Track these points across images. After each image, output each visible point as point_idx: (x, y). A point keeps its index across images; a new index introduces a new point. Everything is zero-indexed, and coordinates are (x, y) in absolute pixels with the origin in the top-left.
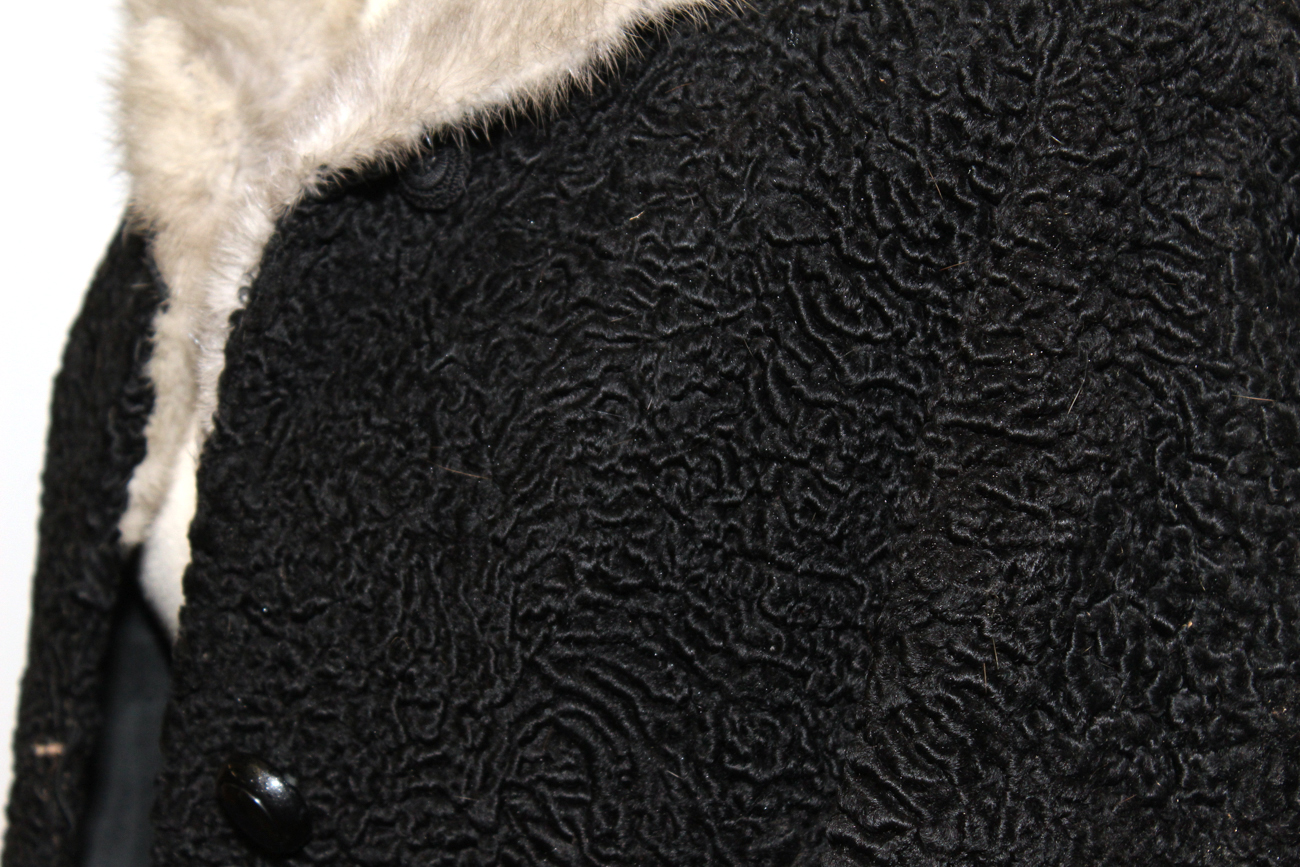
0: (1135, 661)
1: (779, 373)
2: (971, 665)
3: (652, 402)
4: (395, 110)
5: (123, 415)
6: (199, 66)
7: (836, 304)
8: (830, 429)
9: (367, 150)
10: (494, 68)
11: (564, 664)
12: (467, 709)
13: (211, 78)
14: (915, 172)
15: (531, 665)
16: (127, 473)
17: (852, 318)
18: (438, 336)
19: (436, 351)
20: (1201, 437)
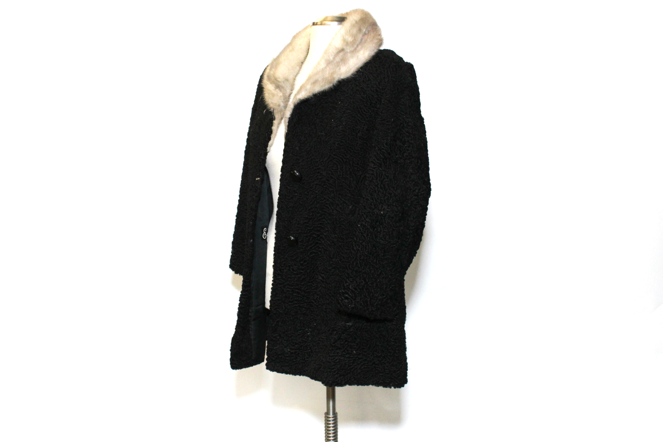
0: (400, 150)
1: (358, 120)
2: (383, 149)
3: (344, 124)
4: (310, 92)
5: (268, 134)
6: (277, 90)
7: (364, 111)
8: (364, 125)
9: (306, 97)
10: (322, 86)
11: (334, 155)
12: (322, 161)
13: (279, 91)
14: (373, 96)
15: (330, 155)
16: (268, 142)
17: (366, 112)
18: (316, 119)
19: (315, 120)
20: (405, 125)
